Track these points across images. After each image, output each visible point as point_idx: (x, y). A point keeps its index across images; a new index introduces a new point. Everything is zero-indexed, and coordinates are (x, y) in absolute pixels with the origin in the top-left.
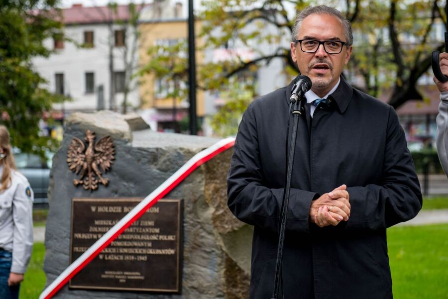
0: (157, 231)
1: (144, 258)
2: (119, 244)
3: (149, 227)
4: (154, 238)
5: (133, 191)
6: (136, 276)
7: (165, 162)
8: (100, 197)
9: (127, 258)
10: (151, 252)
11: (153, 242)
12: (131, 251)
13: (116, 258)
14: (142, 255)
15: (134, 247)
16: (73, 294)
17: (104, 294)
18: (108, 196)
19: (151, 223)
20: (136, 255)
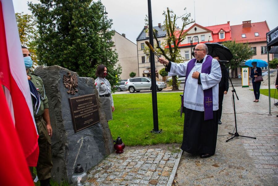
0: (93, 104)
1: (92, 114)
2: (86, 111)
3: (91, 103)
4: (93, 107)
5: (84, 93)
6: (91, 120)
7: (88, 83)
8: (76, 97)
9: (89, 115)
10: (93, 111)
11: (93, 108)
12: (89, 112)
13: (86, 116)
14: (92, 113)
15: (90, 111)
16: (77, 134)
17: (84, 130)
18: (78, 96)
19: (91, 102)
20: (90, 113)
